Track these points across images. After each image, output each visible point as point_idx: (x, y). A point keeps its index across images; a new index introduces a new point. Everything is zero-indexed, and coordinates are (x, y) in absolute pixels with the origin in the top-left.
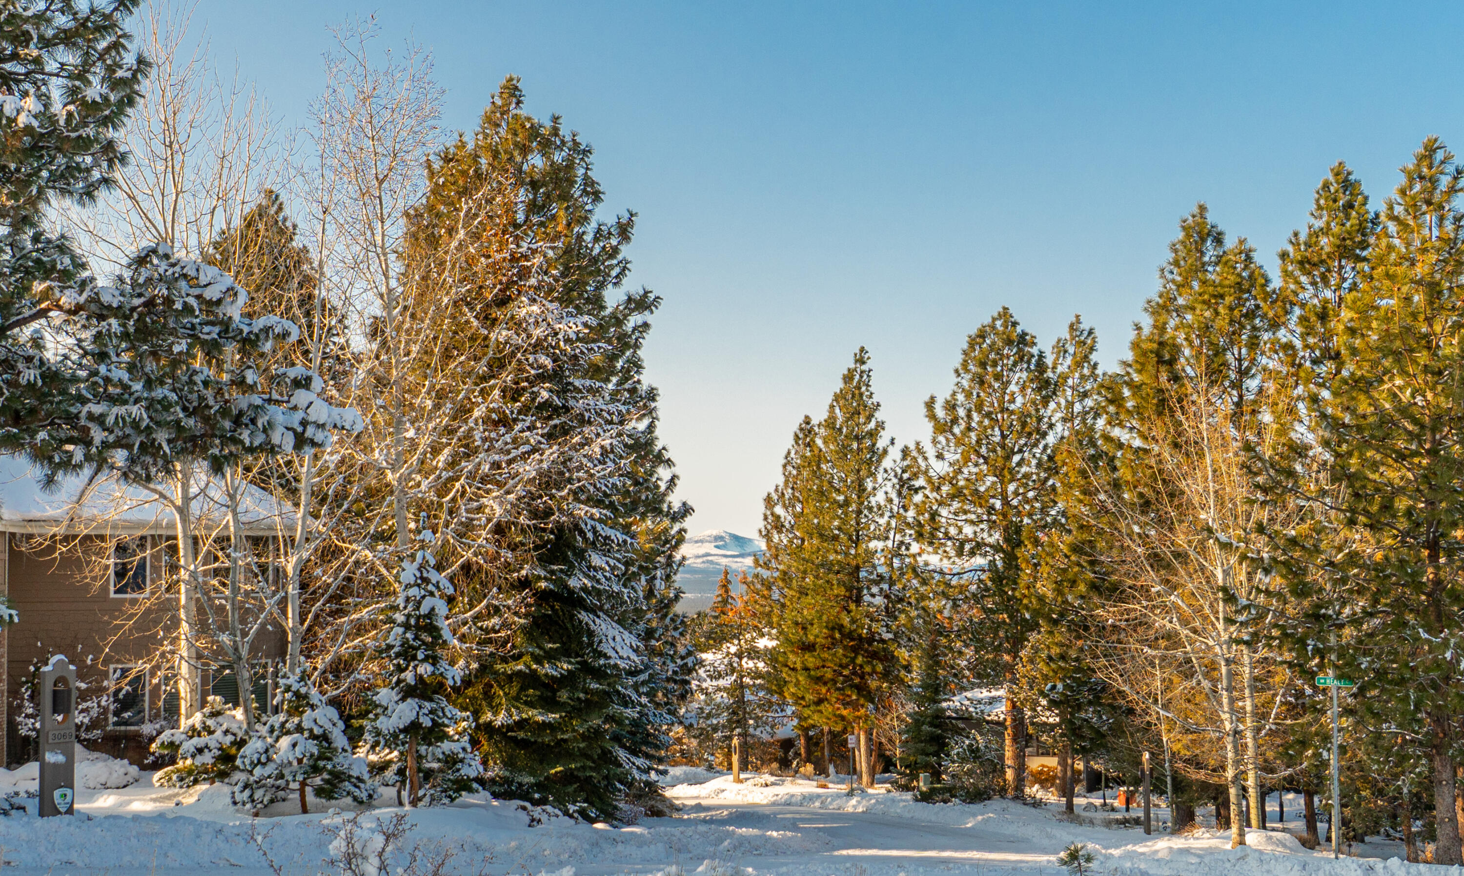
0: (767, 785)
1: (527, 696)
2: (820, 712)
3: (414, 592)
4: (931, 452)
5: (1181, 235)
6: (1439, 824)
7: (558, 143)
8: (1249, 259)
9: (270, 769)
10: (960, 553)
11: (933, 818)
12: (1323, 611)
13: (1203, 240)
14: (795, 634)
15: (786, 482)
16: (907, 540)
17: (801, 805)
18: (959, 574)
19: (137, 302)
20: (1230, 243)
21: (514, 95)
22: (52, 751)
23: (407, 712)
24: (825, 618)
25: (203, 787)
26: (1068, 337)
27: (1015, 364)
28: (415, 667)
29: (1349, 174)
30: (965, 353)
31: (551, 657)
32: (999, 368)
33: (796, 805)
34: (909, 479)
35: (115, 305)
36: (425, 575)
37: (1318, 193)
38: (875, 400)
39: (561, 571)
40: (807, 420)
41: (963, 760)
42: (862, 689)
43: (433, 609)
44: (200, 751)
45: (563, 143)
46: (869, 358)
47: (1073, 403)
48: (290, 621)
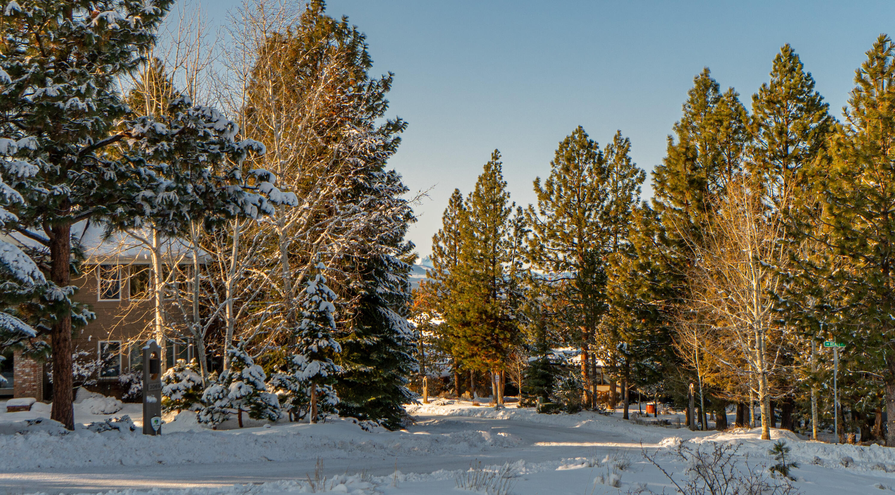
0: (444, 404)
1: (353, 356)
2: (474, 361)
3: (315, 298)
4: (537, 210)
5: (695, 86)
6: (889, 424)
7: (346, 32)
8: (735, 99)
9: (225, 402)
10: (556, 268)
11: (553, 422)
12: (826, 304)
13: (707, 88)
14: (458, 316)
15: (445, 228)
16: (521, 261)
17: (469, 416)
18: (555, 281)
19: (175, 131)
20: (723, 90)
21: (320, 5)
22: (150, 395)
23: (315, 368)
24: (476, 307)
25: (175, 413)
26: (614, 143)
27: (586, 160)
28: (317, 342)
29: (792, 51)
30: (557, 153)
31: (367, 333)
32: (577, 162)
33: (465, 416)
34: (521, 226)
35: (164, 133)
36: (321, 288)
37: (774, 62)
38: (504, 180)
39: (371, 284)
40: (457, 191)
41: (565, 388)
42: (498, 348)
43: (327, 308)
44: (174, 391)
45: (349, 32)
46: (500, 156)
47: (617, 182)
48: (228, 315)
